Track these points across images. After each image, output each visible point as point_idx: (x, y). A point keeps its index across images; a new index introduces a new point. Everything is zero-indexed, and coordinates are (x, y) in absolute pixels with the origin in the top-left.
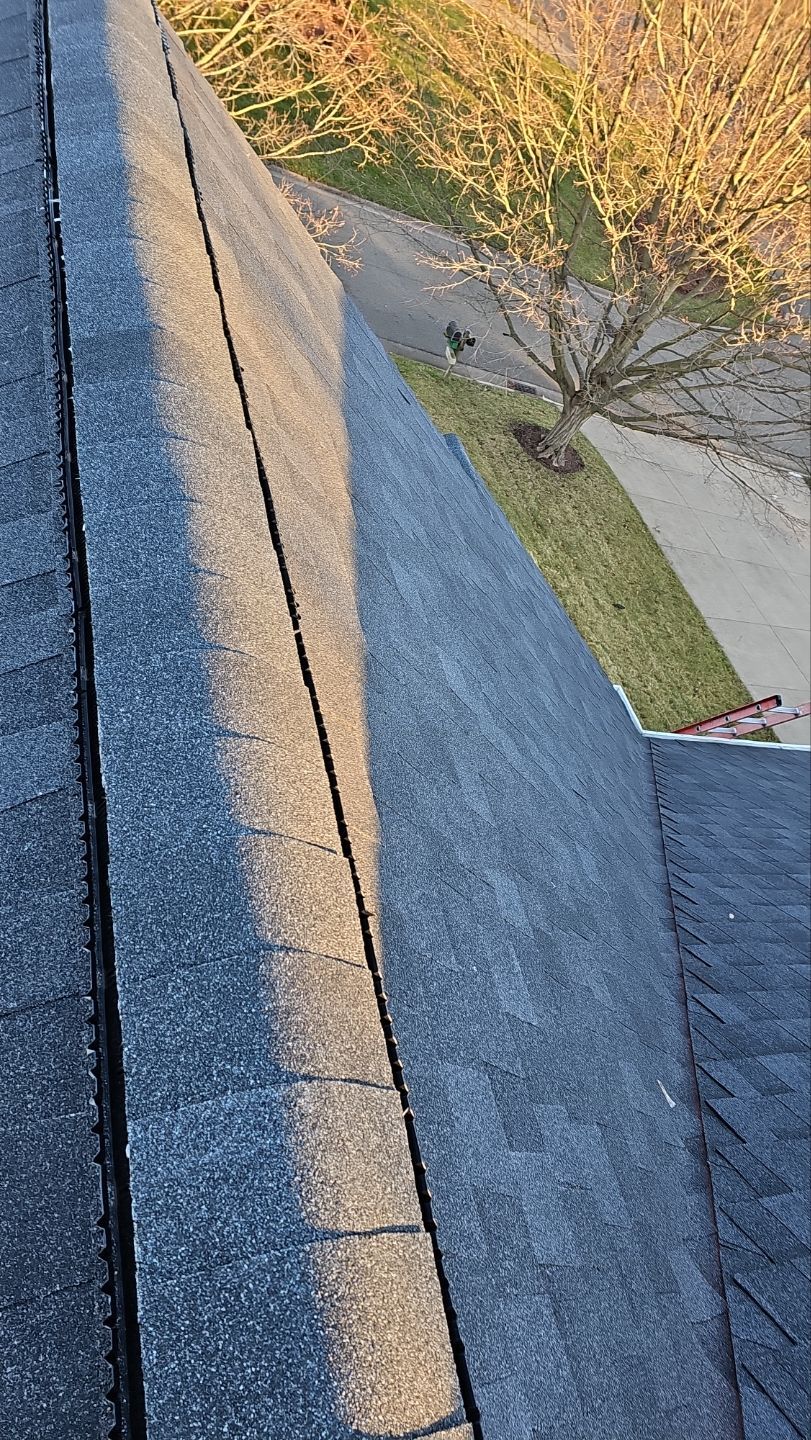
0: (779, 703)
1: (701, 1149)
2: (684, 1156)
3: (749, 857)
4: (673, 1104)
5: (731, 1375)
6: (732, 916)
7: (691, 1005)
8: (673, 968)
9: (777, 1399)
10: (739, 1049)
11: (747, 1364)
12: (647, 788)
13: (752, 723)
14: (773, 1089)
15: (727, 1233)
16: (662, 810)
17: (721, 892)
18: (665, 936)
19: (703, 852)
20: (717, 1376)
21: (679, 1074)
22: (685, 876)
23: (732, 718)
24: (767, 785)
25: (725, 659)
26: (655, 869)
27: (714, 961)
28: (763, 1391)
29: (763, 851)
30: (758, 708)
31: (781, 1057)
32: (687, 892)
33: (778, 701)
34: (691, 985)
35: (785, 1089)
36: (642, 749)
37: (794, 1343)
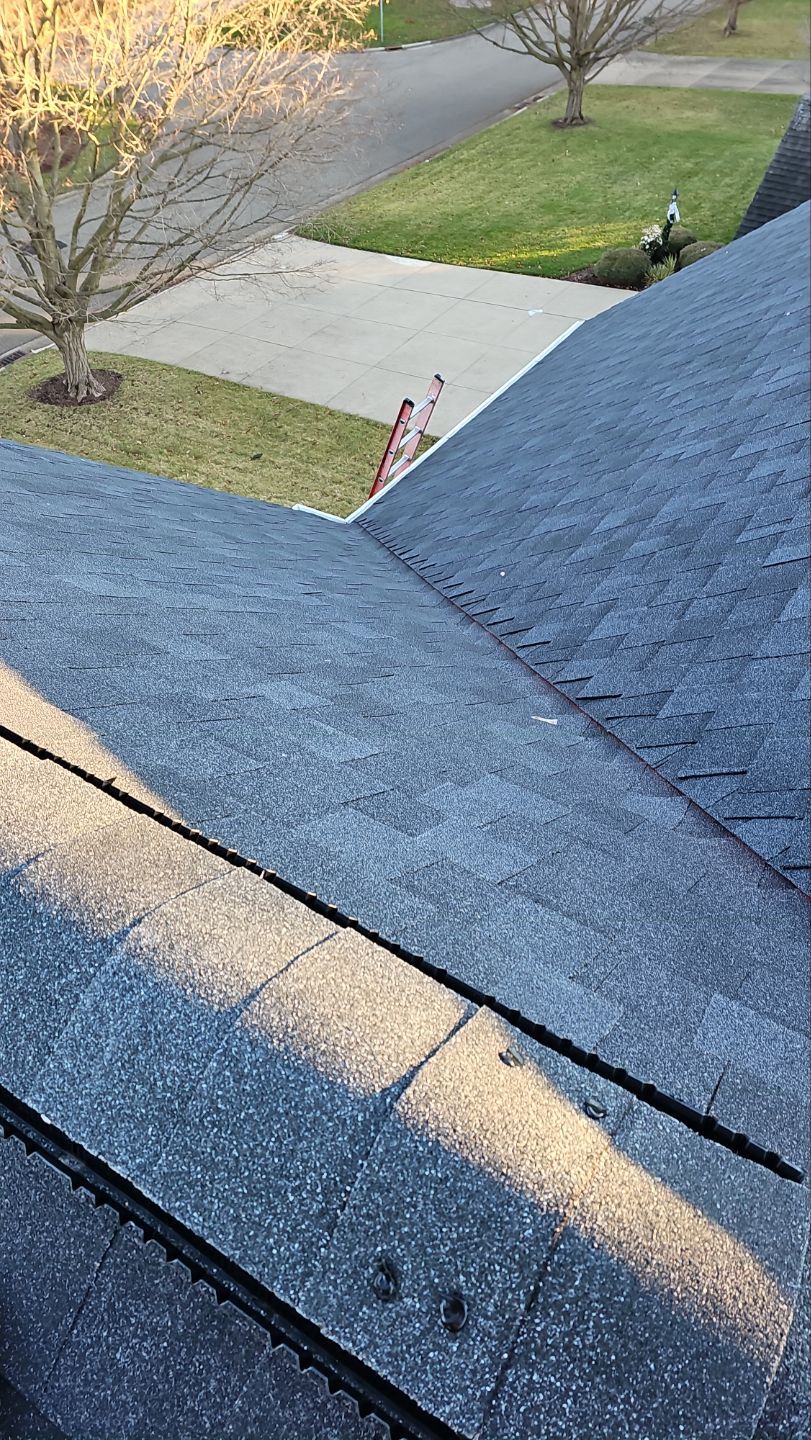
0: (411, 404)
1: (597, 729)
2: (591, 743)
3: (484, 527)
4: (555, 722)
5: (726, 832)
6: (503, 574)
7: (521, 654)
8: (491, 644)
9: (761, 814)
10: (572, 647)
11: (727, 815)
12: (380, 555)
13: (410, 440)
14: (613, 647)
15: (651, 757)
16: (402, 557)
17: (483, 566)
18: (469, 631)
19: (452, 556)
20: (715, 842)
21: (547, 701)
22: (451, 582)
23: (393, 449)
24: (458, 471)
25: (368, 422)
26: (428, 598)
27: (515, 612)
28: (750, 819)
29: (491, 513)
30: (403, 423)
31: (604, 623)
32: (461, 590)
33: (408, 403)
34: (509, 642)
35: (620, 639)
36: (355, 533)
37: (744, 772)
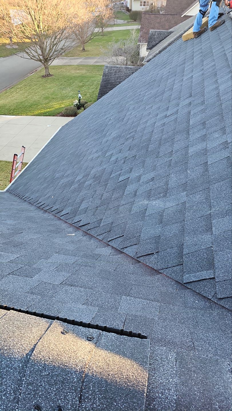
0: (17, 155)
1: (86, 233)
2: (85, 238)
3: (45, 185)
4: (74, 234)
5: (122, 253)
6: (53, 197)
7: (62, 218)
8: (53, 217)
9: (129, 245)
10: (75, 213)
11: (121, 248)
12: (16, 199)
13: (19, 165)
14: (86, 211)
15: (100, 238)
16: (23, 198)
17: (47, 196)
18: (46, 215)
19: (37, 195)
20: (119, 256)
21: (71, 229)
22: (38, 202)
23: (14, 168)
24: (35, 171)
25: (6, 162)
26: (32, 208)
27: (58, 207)
28: (127, 247)
29: (46, 181)
30: (15, 161)
31: (82, 205)
32: (42, 203)
34: (58, 215)
35: (87, 208)
36: (8, 194)
37: (123, 236)
